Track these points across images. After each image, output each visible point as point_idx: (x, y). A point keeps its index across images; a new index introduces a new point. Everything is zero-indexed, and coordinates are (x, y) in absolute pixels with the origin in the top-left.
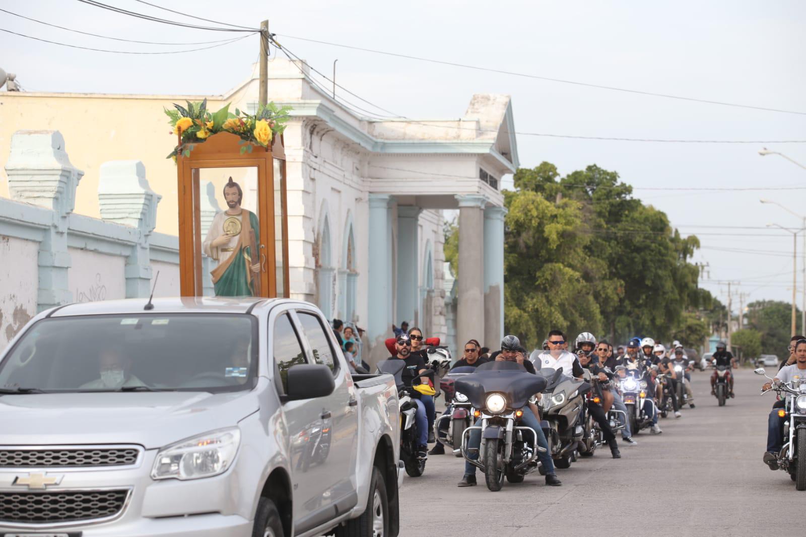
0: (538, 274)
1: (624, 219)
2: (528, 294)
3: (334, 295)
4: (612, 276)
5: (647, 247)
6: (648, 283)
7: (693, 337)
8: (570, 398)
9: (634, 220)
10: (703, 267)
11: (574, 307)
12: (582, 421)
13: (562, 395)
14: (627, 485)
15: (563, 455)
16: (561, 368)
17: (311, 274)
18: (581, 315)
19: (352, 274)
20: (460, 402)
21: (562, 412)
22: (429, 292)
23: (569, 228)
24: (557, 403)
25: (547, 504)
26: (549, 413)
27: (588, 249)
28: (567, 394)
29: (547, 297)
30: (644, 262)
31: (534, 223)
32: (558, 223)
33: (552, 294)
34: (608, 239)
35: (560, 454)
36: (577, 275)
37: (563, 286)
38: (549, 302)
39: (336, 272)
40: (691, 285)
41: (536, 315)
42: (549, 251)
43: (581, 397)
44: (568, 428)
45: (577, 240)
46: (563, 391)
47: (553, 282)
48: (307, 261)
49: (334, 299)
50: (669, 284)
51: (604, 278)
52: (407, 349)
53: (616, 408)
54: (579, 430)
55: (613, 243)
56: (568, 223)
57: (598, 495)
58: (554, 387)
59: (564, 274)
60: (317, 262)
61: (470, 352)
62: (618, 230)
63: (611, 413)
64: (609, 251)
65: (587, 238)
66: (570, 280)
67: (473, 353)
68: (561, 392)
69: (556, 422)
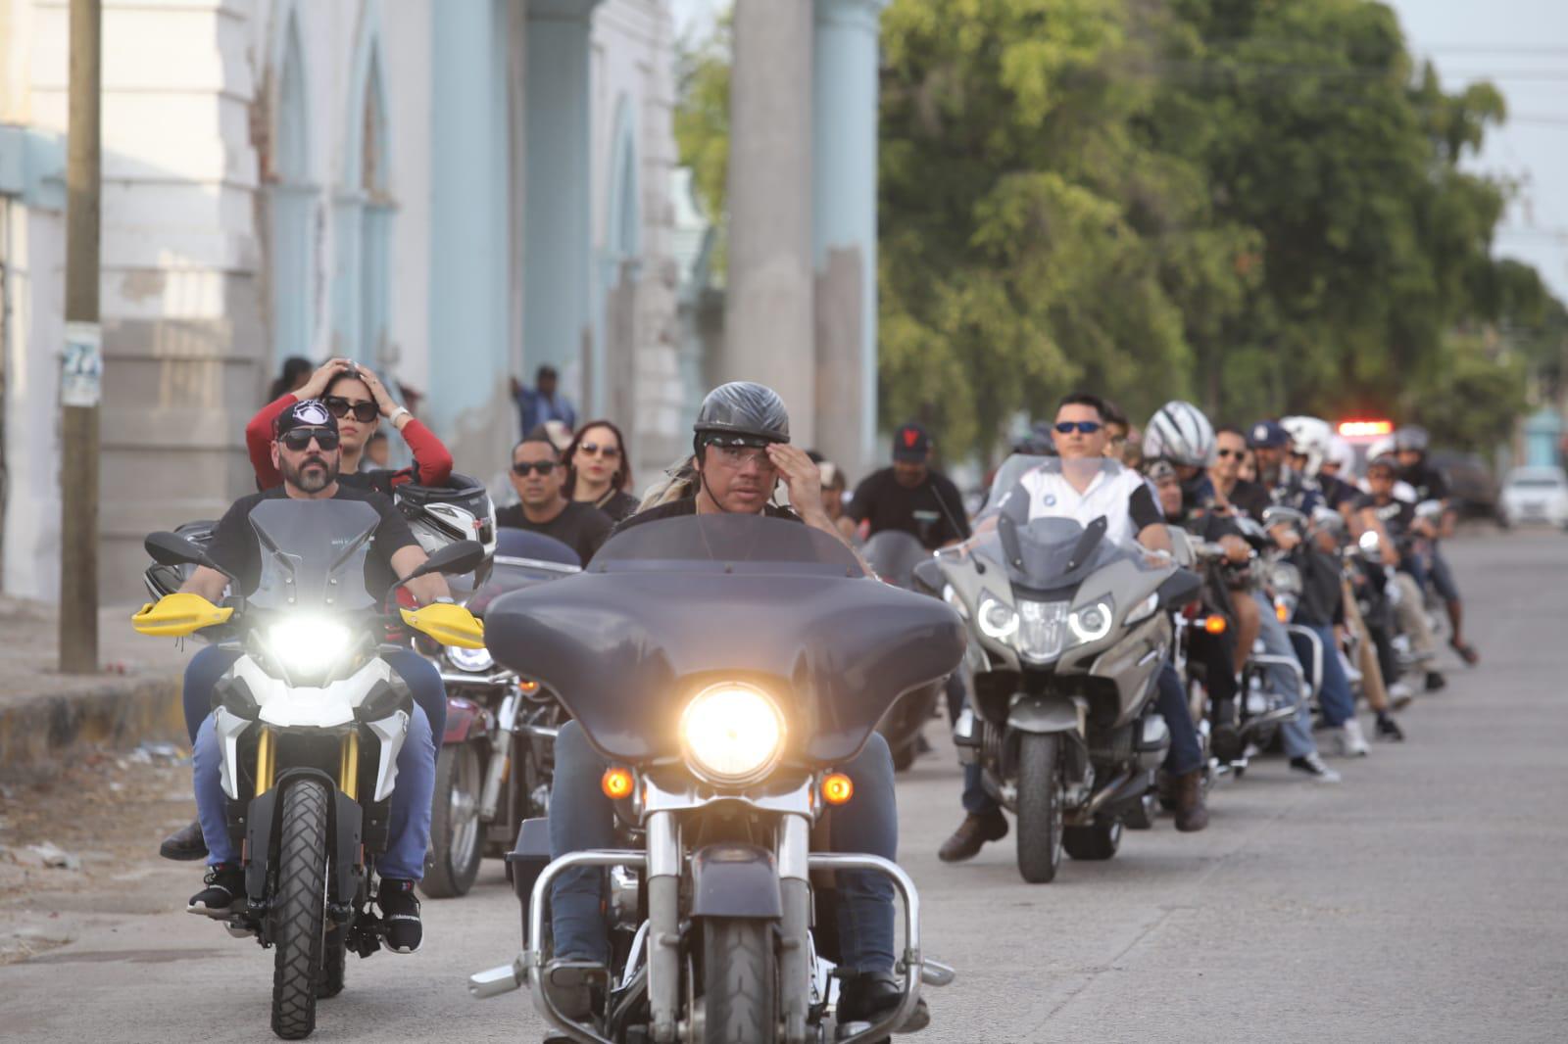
0: (981, 209)
1: (1260, 24)
2: (945, 276)
3: (320, 277)
4: (1224, 214)
5: (1339, 121)
6: (1338, 237)
7: (1476, 419)
8: (1131, 618)
9: (1293, 31)
10: (1515, 186)
11: (1098, 317)
12: (1166, 700)
13: (1103, 608)
14: (1336, 910)
15: (1097, 815)
16: (1103, 519)
17: (245, 206)
18: (1122, 344)
19: (377, 207)
20: (462, 672)
21: (1100, 666)
22: (628, 267)
23: (1085, 57)
24: (1086, 637)
25: (1082, 971)
26: (1059, 669)
27: (1143, 126)
28: (1122, 605)
29: (1010, 287)
30: (1326, 169)
31: (969, 38)
32: (1047, 37)
33: (1026, 275)
34: (1207, 92)
35: (1090, 811)
36: (1109, 211)
37: (1063, 249)
38: (1019, 304)
39: (325, 198)
40: (1477, 246)
41: (973, 343)
42: (1015, 133)
43: (1162, 615)
44: (1119, 722)
45: (1111, 97)
46: (1107, 597)
47: (1031, 236)
48: (231, 162)
49: (319, 289)
50: (1402, 243)
51: (1194, 222)
52: (324, 465)
53: (1269, 651)
54: (1156, 730)
55: (1223, 106)
56: (1081, 39)
57: (1245, 942)
58: (1077, 579)
59: (1064, 210)
60: (263, 163)
61: (533, 474)
62: (1237, 64)
63: (1251, 667)
64: (1210, 131)
65: (1142, 92)
66: (1088, 229)
67: (544, 478)
68: (1101, 599)
69: (1081, 704)
